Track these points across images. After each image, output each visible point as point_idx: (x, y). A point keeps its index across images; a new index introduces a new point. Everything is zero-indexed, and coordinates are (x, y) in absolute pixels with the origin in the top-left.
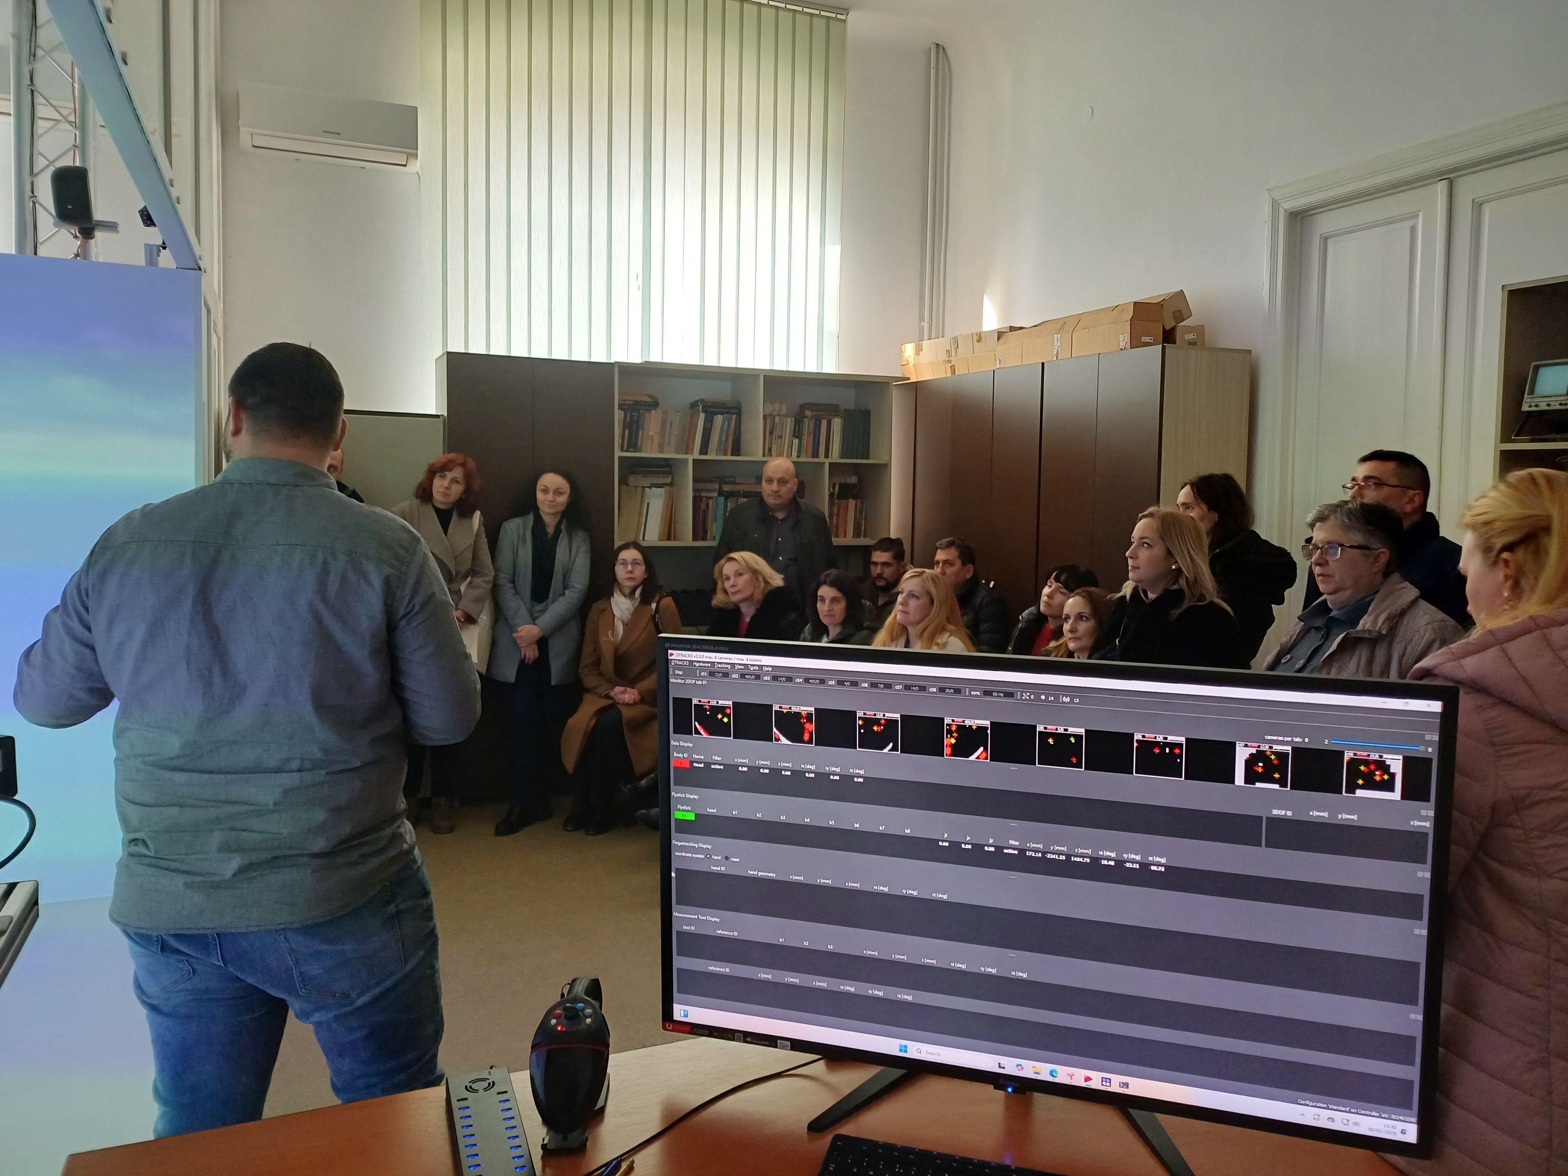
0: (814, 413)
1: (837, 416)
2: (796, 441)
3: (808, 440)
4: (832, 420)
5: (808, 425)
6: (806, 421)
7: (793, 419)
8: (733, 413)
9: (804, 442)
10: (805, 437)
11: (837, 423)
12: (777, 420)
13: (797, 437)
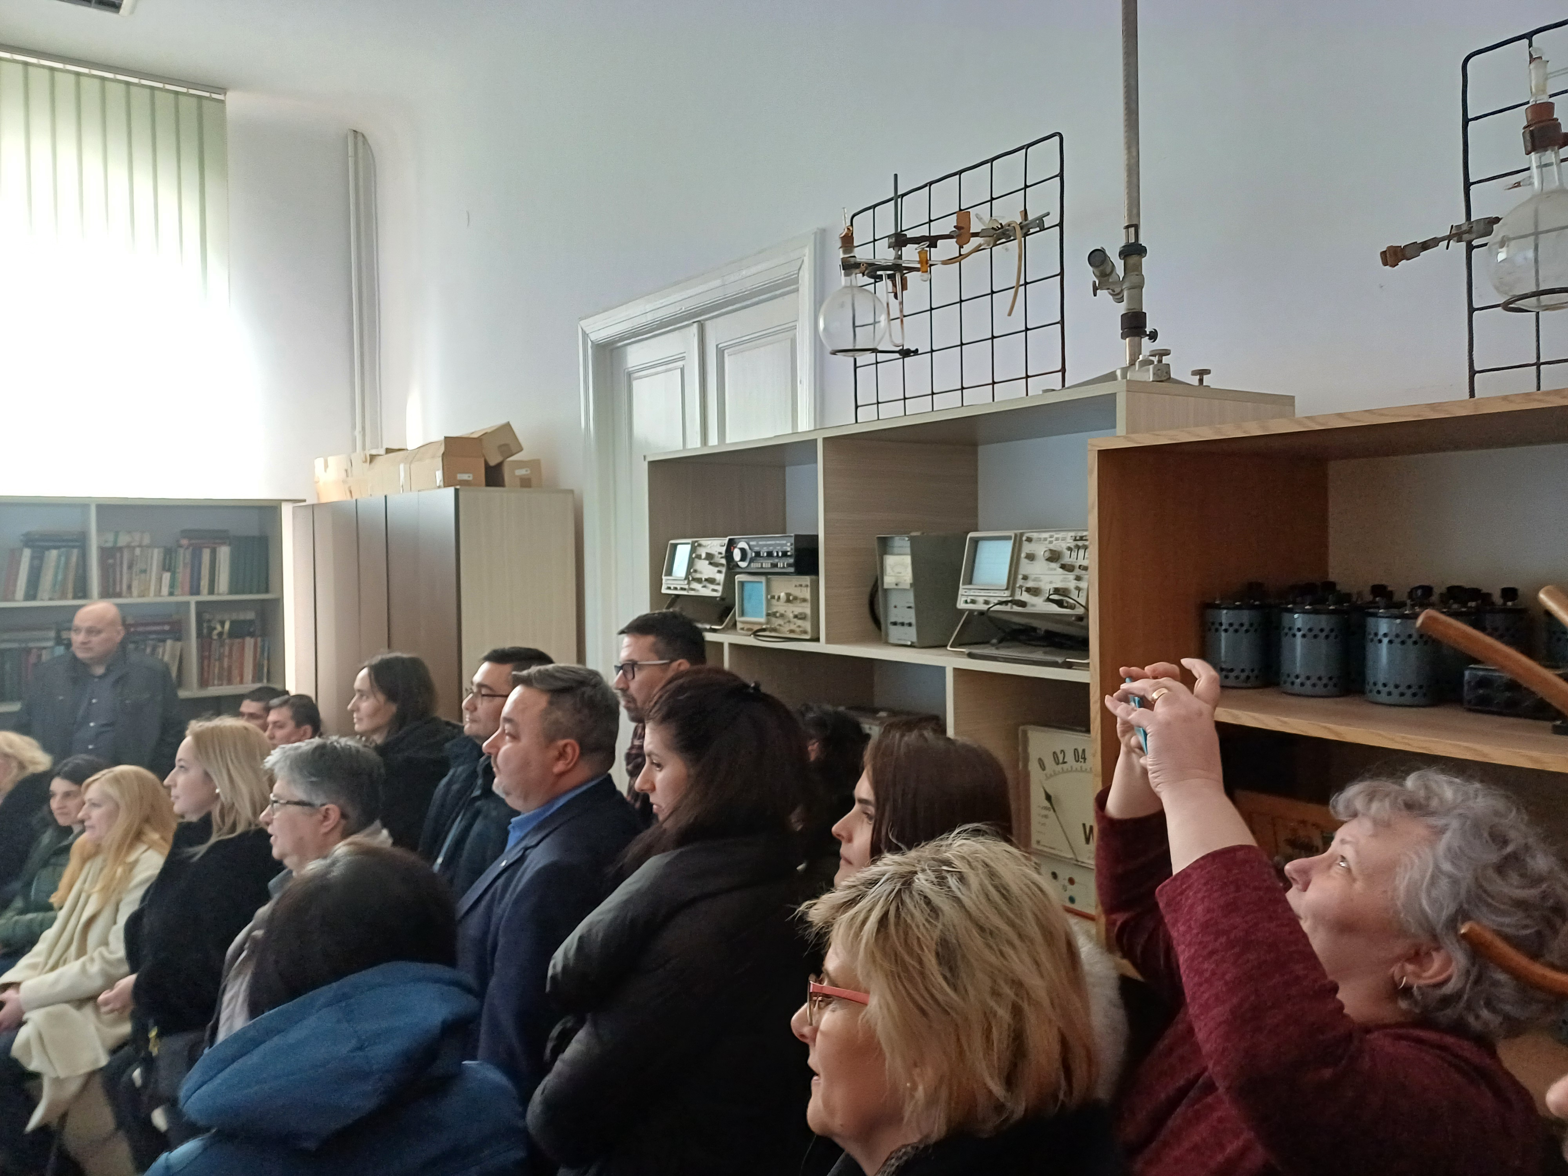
0: (193, 541)
1: (224, 544)
2: (167, 576)
3: (183, 574)
4: (218, 549)
5: (183, 557)
6: (181, 551)
7: (162, 550)
8: (73, 547)
9: (180, 577)
10: (180, 569)
11: (224, 553)
12: (138, 551)
13: (169, 570)
